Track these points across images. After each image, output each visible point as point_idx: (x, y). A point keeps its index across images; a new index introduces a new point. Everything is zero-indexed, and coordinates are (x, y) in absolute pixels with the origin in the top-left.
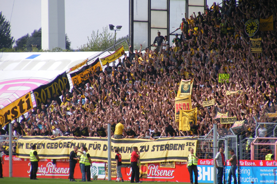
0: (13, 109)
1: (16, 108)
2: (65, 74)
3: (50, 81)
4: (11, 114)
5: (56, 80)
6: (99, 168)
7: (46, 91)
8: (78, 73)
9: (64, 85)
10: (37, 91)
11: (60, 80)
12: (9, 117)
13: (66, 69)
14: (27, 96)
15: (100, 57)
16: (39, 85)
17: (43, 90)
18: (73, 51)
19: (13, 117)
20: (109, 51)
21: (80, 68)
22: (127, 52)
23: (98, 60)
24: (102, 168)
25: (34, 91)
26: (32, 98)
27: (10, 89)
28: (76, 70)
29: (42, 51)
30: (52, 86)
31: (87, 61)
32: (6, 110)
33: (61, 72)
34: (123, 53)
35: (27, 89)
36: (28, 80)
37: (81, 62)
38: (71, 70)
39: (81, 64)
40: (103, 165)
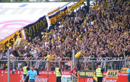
0: (10, 40)
1: (12, 39)
2: (44, 17)
3: (35, 22)
4: (9, 43)
5: (39, 21)
6: (67, 78)
7: (32, 28)
8: (54, 16)
9: (44, 24)
10: (27, 28)
11: (41, 21)
12: (8, 45)
13: (45, 13)
14: (20, 31)
15: (68, 6)
16: (27, 24)
17: (30, 28)
18: (50, 2)
19: (10, 45)
20: (73, 1)
21: (55, 13)
22: (86, 3)
23: (66, 8)
24: (69, 78)
25: (24, 28)
26: (23, 33)
27: (9, 26)
28: (52, 14)
29: (29, 2)
30: (36, 25)
31: (59, 9)
32: (6, 41)
33: (42, 16)
34: (83, 3)
35: (20, 27)
36: (20, 21)
37: (55, 9)
38: (49, 14)
39: (55, 11)
40: (70, 76)
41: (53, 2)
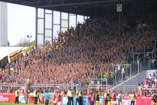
2: (7, 57)
5: (3, 59)
6: (22, 98)
8: (12, 56)
9: (6, 61)
11: (5, 59)
13: (8, 54)
15: (23, 49)
20: (26, 47)
21: (14, 54)
22: (35, 47)
23: (21, 51)
24: (23, 98)
28: (12, 55)
30: (1, 62)
31: (17, 51)
33: (5, 56)
37: (14, 51)
38: (10, 55)
39: (14, 52)
40: (23, 96)
41: (13, 46)
